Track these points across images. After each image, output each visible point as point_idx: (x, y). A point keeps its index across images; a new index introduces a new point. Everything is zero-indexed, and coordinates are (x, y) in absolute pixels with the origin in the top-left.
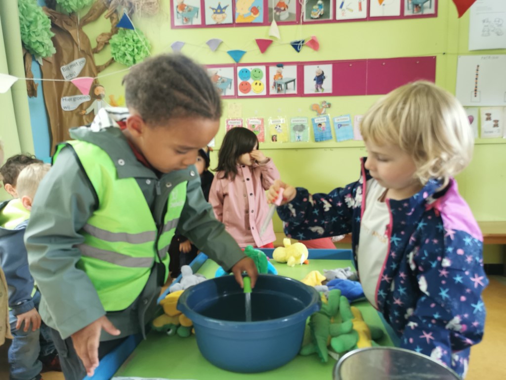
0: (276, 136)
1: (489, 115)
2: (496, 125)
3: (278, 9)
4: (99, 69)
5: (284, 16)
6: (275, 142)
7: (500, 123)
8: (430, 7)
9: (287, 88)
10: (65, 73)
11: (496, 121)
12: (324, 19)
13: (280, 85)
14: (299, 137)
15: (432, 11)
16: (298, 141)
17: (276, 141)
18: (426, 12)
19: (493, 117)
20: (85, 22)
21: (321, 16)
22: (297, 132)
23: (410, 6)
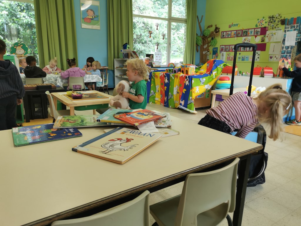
1: (276, 56)
2: (277, 59)
3: (238, 34)
4: (209, 46)
5: (239, 35)
7: (278, 58)
10: (204, 47)
11: (277, 58)
12: (246, 36)
19: (276, 57)
20: (208, 38)
21: (246, 35)
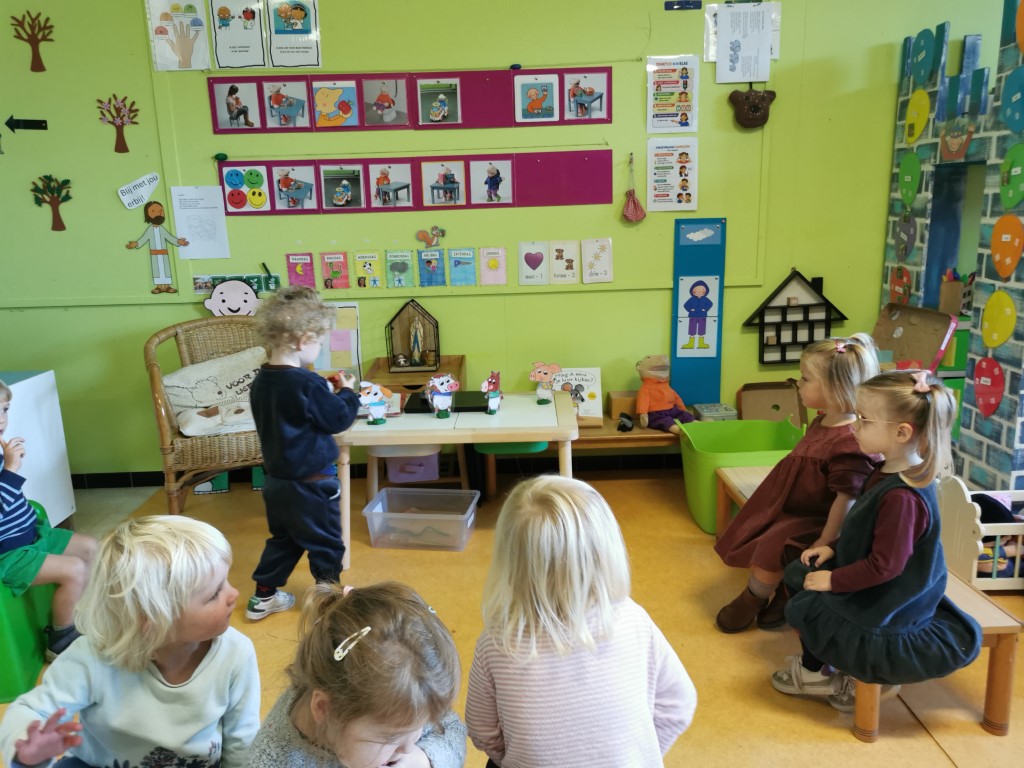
0: (365, 279)
3: (379, 106)
6: (362, 288)
8: (601, 110)
9: (397, 198)
13: (386, 193)
14: (400, 281)
15: (603, 115)
16: (398, 287)
17: (365, 286)
18: (596, 115)
21: (444, 118)
22: (396, 273)
23: (572, 105)
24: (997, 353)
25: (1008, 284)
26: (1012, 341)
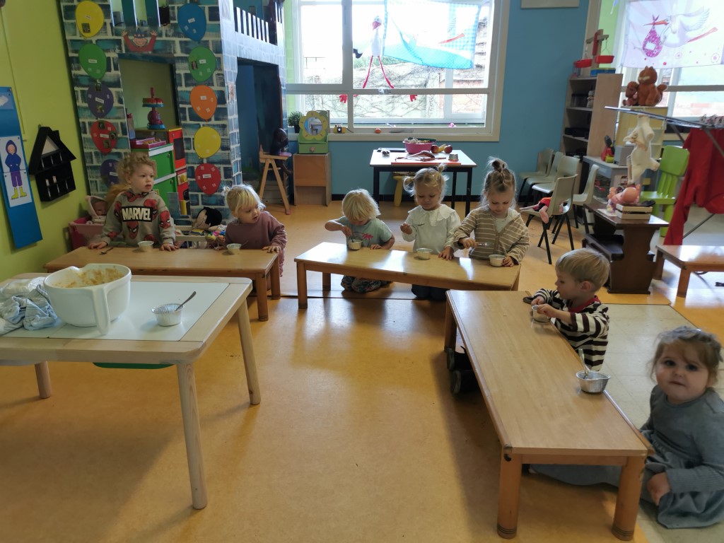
24: (210, 160)
25: (210, 123)
26: (221, 151)
